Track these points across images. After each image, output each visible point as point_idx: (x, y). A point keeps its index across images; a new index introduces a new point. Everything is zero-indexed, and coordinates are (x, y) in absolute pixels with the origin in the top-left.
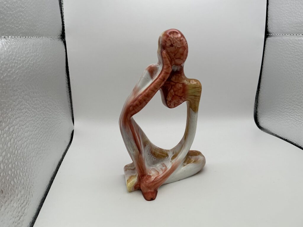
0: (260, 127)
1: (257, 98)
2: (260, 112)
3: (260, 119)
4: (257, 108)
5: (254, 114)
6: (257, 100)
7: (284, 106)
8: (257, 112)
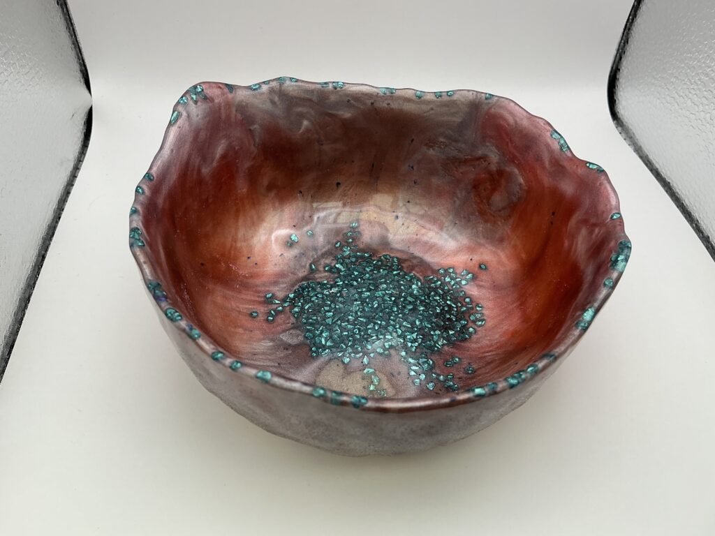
0: (614, 114)
1: (629, 29)
2: (625, 72)
3: (622, 93)
4: (621, 58)
5: (611, 72)
6: (628, 34)
7: (690, 92)
8: (619, 70)
